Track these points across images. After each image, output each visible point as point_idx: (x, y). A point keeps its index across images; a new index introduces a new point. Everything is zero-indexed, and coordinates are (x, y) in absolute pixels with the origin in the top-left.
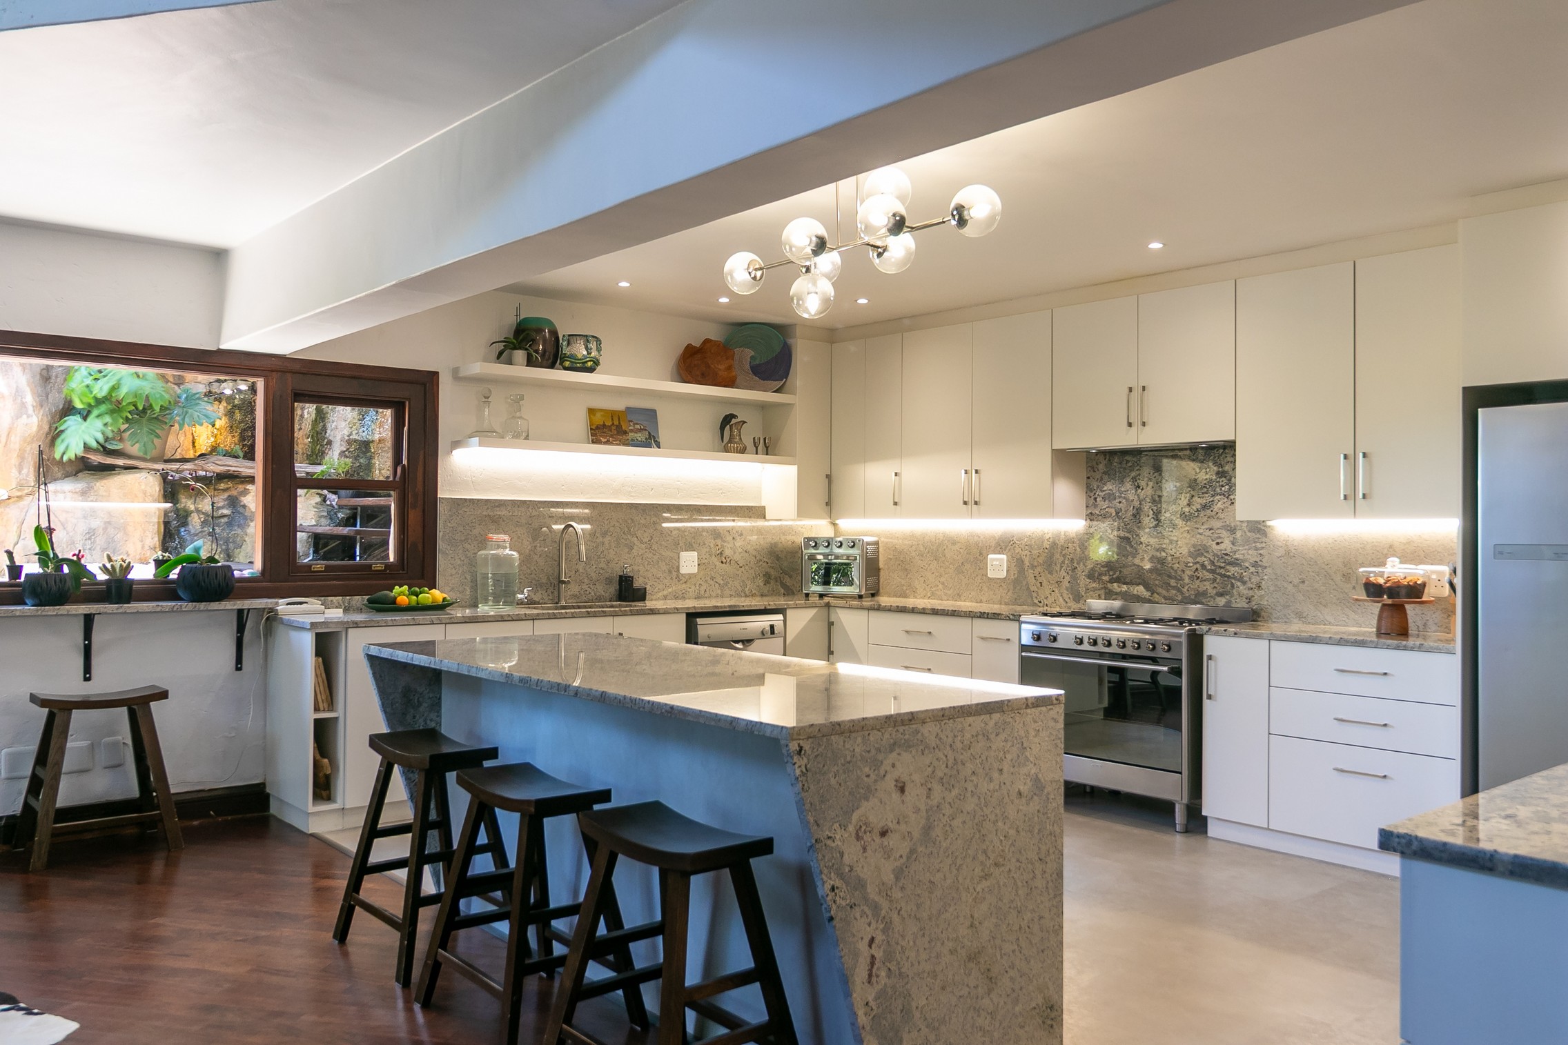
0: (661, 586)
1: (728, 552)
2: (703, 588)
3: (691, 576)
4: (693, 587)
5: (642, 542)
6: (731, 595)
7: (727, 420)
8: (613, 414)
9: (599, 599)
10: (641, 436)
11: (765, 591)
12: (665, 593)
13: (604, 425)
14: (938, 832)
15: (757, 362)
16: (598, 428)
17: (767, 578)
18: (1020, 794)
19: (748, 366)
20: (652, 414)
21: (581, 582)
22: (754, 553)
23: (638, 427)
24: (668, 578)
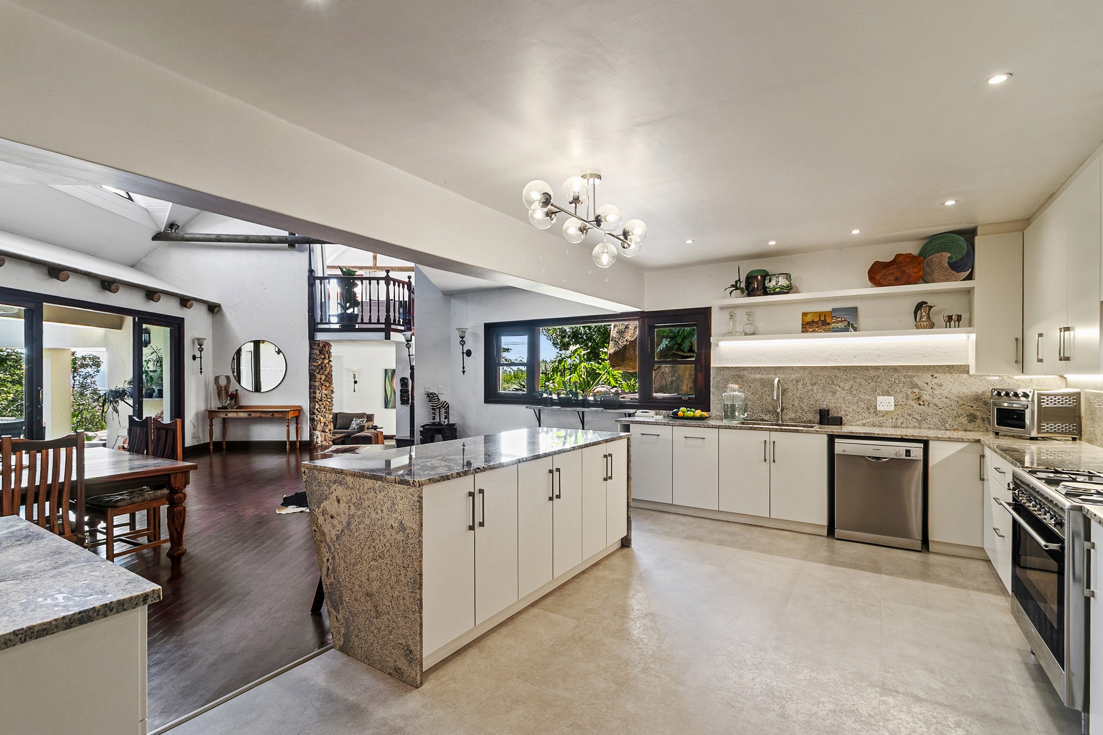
0: (860, 417)
1: (925, 397)
2: (899, 422)
3: (887, 413)
4: (890, 420)
5: (843, 389)
6: (929, 428)
7: (919, 306)
8: (820, 314)
9: (810, 422)
10: (841, 325)
11: (969, 428)
12: (864, 422)
13: (813, 322)
14: (353, 527)
15: (954, 260)
16: (808, 323)
17: (972, 418)
18: (392, 527)
19: (947, 265)
20: (854, 311)
21: (797, 411)
22: (956, 399)
23: (838, 319)
24: (867, 413)
